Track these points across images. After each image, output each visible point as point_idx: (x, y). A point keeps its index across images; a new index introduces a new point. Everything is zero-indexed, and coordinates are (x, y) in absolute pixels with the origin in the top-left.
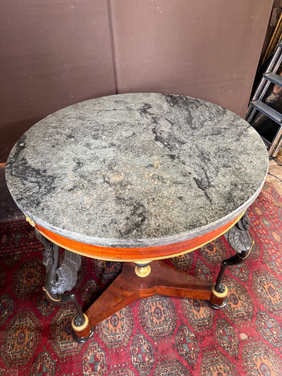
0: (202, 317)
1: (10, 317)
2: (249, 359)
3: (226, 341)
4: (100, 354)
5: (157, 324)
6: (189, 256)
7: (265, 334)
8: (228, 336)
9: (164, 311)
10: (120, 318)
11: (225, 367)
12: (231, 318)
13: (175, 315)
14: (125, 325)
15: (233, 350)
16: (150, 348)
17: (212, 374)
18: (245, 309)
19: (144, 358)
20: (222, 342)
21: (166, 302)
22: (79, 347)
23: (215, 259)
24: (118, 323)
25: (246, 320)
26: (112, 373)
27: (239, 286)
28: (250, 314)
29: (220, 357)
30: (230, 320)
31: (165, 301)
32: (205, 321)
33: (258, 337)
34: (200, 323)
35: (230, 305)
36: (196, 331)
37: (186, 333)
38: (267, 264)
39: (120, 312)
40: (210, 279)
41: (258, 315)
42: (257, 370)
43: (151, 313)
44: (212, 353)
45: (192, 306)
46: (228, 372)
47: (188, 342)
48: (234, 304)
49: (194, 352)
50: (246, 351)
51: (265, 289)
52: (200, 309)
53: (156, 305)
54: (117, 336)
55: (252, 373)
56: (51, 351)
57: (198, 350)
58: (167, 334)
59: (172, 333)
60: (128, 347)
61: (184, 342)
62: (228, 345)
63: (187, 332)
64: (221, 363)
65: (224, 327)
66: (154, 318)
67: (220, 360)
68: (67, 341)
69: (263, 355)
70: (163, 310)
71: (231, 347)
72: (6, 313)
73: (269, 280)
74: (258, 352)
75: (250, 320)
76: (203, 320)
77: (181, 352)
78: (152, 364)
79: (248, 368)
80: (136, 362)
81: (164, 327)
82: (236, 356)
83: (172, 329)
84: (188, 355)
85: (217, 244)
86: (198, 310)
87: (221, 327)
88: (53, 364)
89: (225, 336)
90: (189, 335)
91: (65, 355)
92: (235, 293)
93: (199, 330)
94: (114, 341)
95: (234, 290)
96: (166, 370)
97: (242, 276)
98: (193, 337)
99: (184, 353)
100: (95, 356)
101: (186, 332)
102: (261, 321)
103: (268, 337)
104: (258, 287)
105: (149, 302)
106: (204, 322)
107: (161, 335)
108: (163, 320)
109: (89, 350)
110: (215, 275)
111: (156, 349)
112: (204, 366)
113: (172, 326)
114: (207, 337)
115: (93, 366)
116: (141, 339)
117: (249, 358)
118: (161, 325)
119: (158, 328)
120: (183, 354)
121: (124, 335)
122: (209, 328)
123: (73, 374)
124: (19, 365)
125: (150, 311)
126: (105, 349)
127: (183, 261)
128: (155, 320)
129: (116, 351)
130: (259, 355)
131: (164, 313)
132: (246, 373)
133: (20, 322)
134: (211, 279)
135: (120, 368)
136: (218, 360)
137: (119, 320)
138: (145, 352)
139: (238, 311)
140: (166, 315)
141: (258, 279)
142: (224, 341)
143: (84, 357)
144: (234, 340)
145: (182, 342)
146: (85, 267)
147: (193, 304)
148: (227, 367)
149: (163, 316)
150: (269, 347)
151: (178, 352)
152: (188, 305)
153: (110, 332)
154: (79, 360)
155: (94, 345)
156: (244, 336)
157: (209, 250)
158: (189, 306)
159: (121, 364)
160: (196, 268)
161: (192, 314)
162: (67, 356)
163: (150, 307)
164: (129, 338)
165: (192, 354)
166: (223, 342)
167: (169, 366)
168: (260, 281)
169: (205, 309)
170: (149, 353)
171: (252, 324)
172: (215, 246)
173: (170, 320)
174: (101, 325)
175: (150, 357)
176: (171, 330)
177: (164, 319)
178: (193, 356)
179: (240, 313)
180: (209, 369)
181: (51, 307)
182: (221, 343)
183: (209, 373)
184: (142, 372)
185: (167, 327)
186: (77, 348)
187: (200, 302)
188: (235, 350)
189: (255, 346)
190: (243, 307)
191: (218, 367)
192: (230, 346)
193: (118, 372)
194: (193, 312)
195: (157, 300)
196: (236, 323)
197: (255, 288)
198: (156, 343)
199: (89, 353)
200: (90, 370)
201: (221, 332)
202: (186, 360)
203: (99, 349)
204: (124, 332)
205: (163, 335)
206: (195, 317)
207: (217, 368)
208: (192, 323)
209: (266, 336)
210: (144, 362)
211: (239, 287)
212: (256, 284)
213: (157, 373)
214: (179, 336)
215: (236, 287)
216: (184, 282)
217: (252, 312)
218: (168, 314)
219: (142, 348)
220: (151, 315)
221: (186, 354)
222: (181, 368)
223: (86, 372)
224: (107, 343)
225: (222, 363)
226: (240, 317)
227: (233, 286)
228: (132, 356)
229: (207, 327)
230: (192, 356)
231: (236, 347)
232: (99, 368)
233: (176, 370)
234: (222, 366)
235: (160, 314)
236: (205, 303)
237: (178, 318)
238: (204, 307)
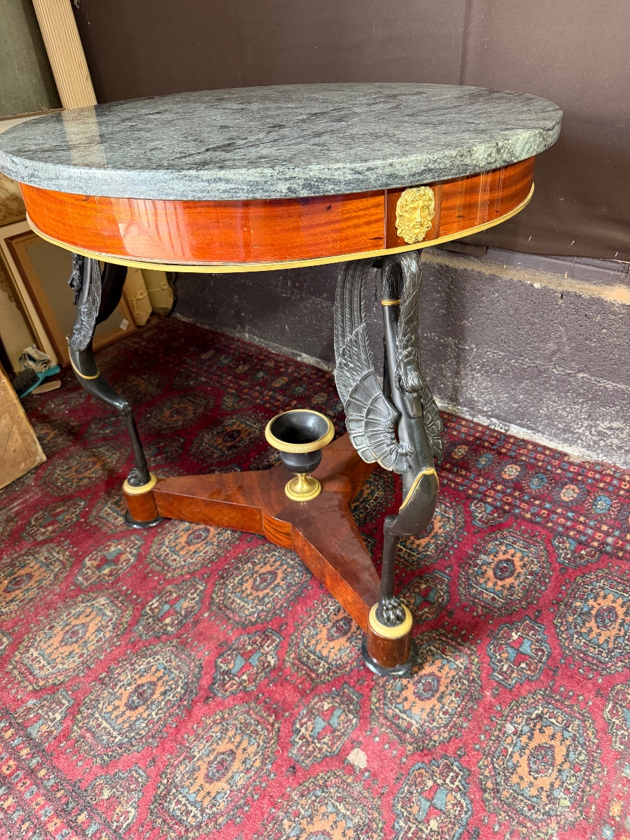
0: (325, 653)
1: (105, 439)
2: (314, 798)
3: (314, 728)
4: (130, 557)
5: (243, 592)
6: (433, 551)
7: (407, 801)
8: (330, 724)
9: (278, 585)
10: (208, 539)
11: (255, 755)
12: (376, 708)
13: (285, 607)
14: (201, 554)
15: (305, 751)
16: (191, 612)
17: (220, 739)
18: (427, 724)
19: (167, 614)
20: (305, 720)
21: (298, 577)
22: (120, 529)
23: (485, 595)
24: (198, 543)
25: (402, 741)
26: (111, 591)
27: (471, 678)
28: (427, 742)
29: (269, 734)
30: (371, 709)
31: (297, 574)
32: (320, 664)
33: (385, 790)
34: (308, 658)
35: (404, 688)
36: (284, 661)
37: (265, 647)
38: (610, 706)
39: (219, 533)
40: (423, 614)
41: (442, 762)
42: (302, 831)
43: (256, 572)
44: (265, 715)
45: (330, 621)
46: (248, 769)
47: (250, 661)
48: (415, 693)
49: (241, 684)
50: (326, 781)
51: (530, 739)
52: (338, 638)
53: (277, 569)
54: (175, 557)
55: (286, 821)
56: (91, 504)
57: (251, 687)
58: (237, 619)
59: (247, 625)
60: (168, 582)
61: (247, 655)
62: (307, 736)
63: (271, 647)
64: (256, 744)
65: (342, 706)
66: (251, 581)
67: (262, 737)
68: (119, 509)
69: (351, 825)
70: (279, 583)
71: (308, 744)
72: (108, 431)
73: (566, 735)
74: (348, 810)
75: (410, 747)
76: (319, 658)
77: (221, 662)
78: (165, 632)
79: (291, 807)
80: (151, 610)
81: (246, 605)
82: (297, 766)
83: (253, 620)
84: (226, 677)
85: (529, 577)
86: (333, 635)
87: (338, 701)
88: (74, 520)
89: (324, 720)
90: (267, 654)
91: (97, 522)
92: (444, 682)
93: (293, 664)
94: (162, 558)
95: (450, 675)
96: (171, 659)
97: (505, 668)
98: (269, 662)
99: (224, 667)
100: (120, 554)
101: (268, 647)
102: (432, 776)
103: (405, 814)
104: (519, 721)
105: (274, 555)
106: (318, 664)
107: (228, 612)
108: (258, 596)
109: (124, 541)
110: (447, 618)
111: (196, 622)
112: (226, 716)
113: (259, 617)
114: (290, 687)
115: (105, 561)
116: (196, 589)
117: (317, 797)
118: (245, 599)
119: (236, 599)
120: (221, 668)
121: (183, 563)
122: (312, 679)
123: (75, 549)
124: (48, 491)
125: (257, 568)
126: (140, 558)
127: (411, 549)
128: (248, 586)
129: (148, 573)
130: (341, 815)
131: (273, 590)
132: (274, 808)
133: (107, 450)
134: (427, 617)
135: (126, 595)
136: (258, 734)
137: (204, 540)
138: (178, 609)
139: (408, 712)
140: (271, 593)
141: (541, 709)
142: (309, 723)
143: (109, 543)
144: (330, 743)
145: (242, 651)
146: (252, 446)
147: (338, 621)
148: (259, 760)
149: (266, 591)
150: (382, 828)
151: (219, 657)
152: (326, 613)
153: (174, 544)
154: (99, 541)
155: (136, 542)
156: (358, 758)
157: (495, 573)
158: (326, 616)
159: (132, 593)
160: (421, 577)
161: (313, 632)
162: (96, 526)
163: (265, 564)
164: (183, 573)
165: (234, 682)
166: (306, 723)
167: (181, 659)
168: (540, 717)
169: (347, 648)
170: (181, 615)
171: (404, 760)
172: (518, 576)
173: (269, 606)
174: (176, 526)
175: (176, 622)
176: (250, 621)
177: (261, 596)
178: (232, 686)
179: (408, 719)
180: (227, 730)
181: (154, 461)
182: (300, 720)
183: (219, 734)
184: (141, 628)
185: (251, 610)
186: (117, 527)
187: (354, 628)
188: (309, 757)
189: (355, 794)
190: (428, 715)
191: (245, 744)
192: (307, 741)
193: (118, 598)
194: (321, 631)
195: (288, 563)
196: (375, 725)
197: (508, 716)
198: (206, 615)
199: (120, 544)
200: (95, 563)
201: (326, 706)
202: (214, 678)
203: (135, 552)
204: (189, 560)
205: (231, 615)
206: (314, 641)
207: (240, 743)
208: (297, 644)
209: (402, 807)
210: (161, 620)
211: (468, 680)
212: (520, 710)
213: (154, 650)
214: (249, 639)
215: (461, 673)
216: (343, 554)
217: (435, 742)
218: (277, 596)
219: (182, 600)
220: (253, 574)
221: (227, 673)
222: (193, 681)
223: (89, 560)
224: (152, 554)
225: (258, 746)
226: (398, 726)
227: (458, 668)
228: (157, 598)
229: (313, 675)
230: (229, 684)
231: (319, 756)
232: (106, 571)
233: (182, 675)
234: (252, 749)
235: (265, 584)
236: (360, 639)
237: (283, 615)
238: (351, 643)
